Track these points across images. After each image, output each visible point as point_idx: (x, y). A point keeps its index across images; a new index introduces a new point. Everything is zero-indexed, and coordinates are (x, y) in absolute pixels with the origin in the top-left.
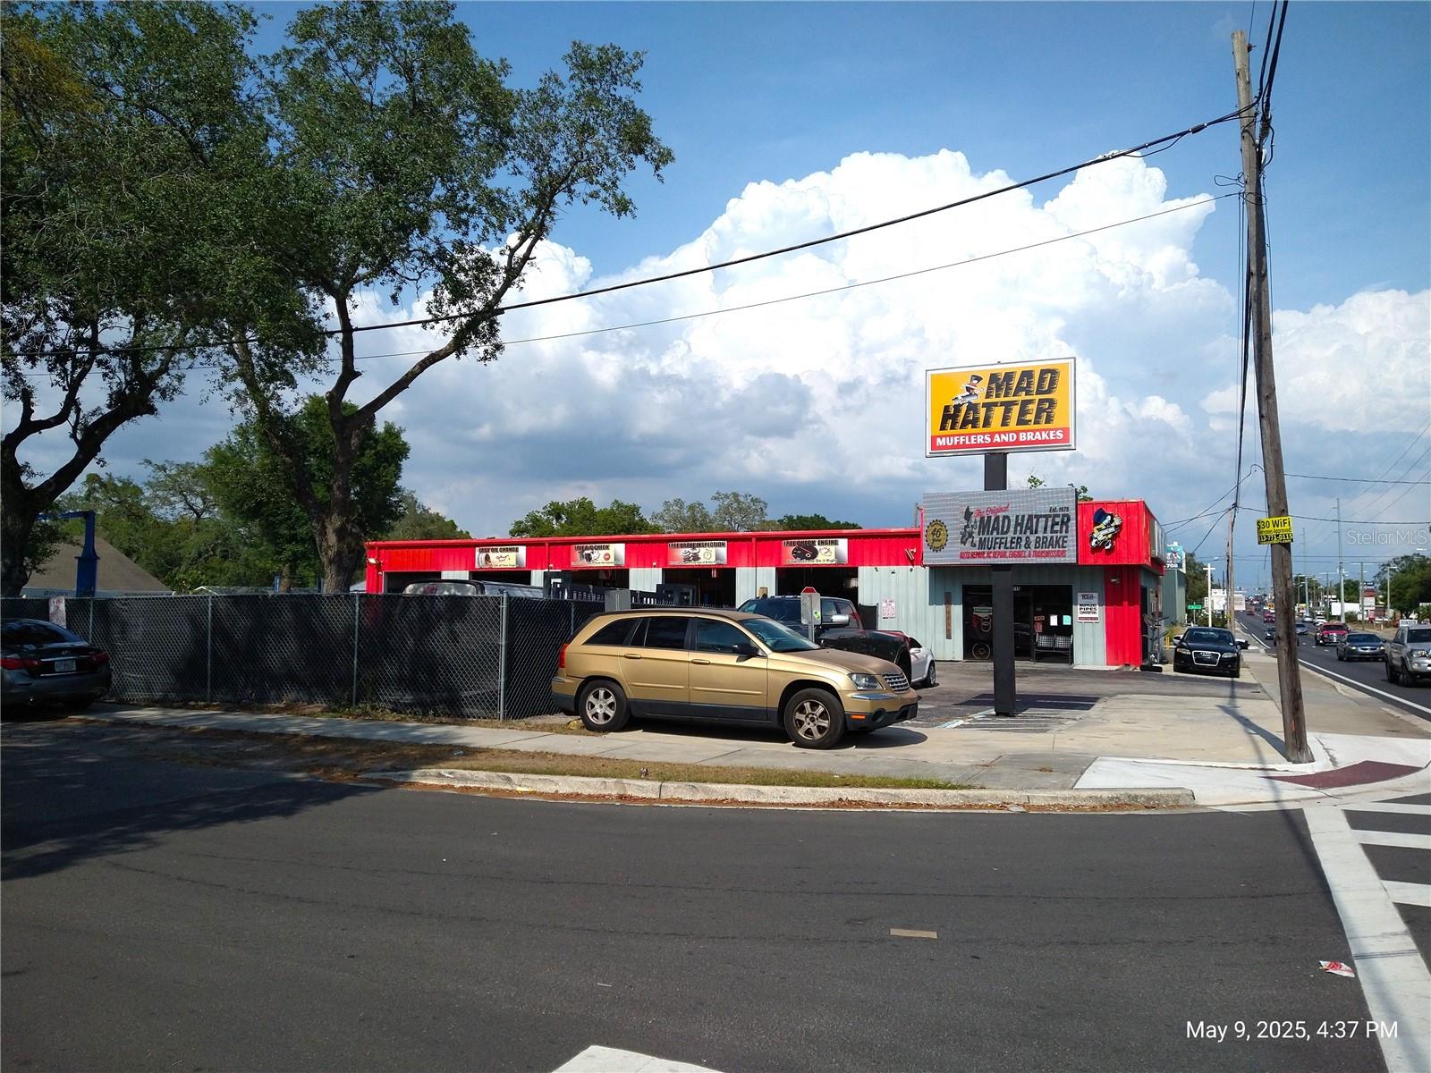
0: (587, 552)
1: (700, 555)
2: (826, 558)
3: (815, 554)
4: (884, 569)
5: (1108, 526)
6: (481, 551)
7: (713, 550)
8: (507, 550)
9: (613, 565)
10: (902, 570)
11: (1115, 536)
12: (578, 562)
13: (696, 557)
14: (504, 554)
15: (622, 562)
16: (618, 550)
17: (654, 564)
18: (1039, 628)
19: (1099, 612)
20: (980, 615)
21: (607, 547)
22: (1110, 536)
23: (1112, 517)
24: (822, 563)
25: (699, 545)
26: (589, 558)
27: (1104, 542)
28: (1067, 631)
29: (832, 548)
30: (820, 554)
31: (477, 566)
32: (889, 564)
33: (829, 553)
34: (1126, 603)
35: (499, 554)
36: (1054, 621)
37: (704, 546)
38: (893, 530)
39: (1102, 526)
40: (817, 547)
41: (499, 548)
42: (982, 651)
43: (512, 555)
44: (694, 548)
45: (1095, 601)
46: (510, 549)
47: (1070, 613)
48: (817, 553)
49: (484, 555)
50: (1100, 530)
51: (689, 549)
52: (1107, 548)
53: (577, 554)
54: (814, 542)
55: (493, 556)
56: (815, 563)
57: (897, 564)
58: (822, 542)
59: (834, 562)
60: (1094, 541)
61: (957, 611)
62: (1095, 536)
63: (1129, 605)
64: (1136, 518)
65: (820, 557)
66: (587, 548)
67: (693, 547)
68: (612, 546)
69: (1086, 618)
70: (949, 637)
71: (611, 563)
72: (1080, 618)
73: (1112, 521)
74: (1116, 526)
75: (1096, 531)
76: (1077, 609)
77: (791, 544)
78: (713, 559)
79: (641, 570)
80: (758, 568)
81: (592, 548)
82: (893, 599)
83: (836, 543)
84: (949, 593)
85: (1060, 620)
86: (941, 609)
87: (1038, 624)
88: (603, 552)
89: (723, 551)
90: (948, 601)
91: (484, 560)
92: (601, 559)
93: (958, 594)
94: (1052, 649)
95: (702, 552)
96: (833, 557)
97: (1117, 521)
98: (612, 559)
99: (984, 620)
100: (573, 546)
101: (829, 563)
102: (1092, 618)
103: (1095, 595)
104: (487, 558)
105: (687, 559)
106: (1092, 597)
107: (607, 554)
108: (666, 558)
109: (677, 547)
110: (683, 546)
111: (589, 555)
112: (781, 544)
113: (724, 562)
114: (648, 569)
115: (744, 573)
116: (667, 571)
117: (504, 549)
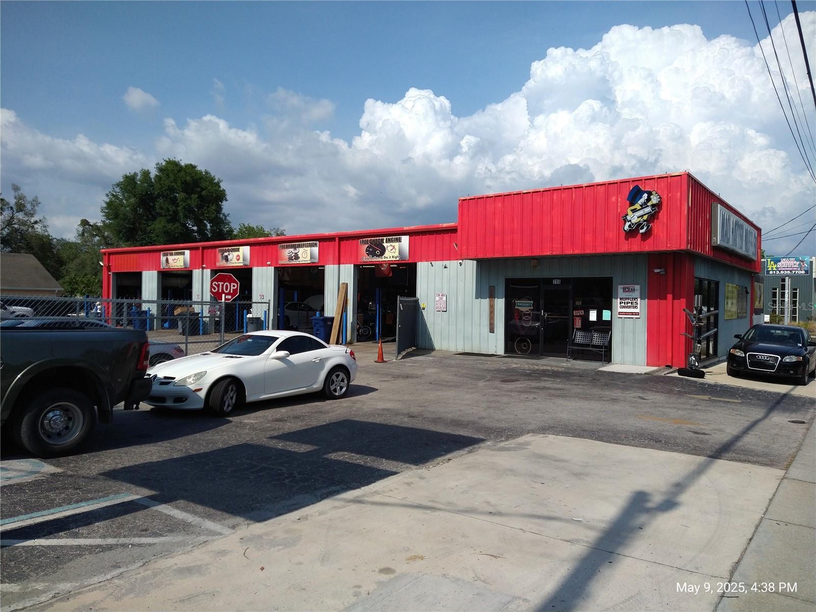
0: (226, 254)
1: (300, 254)
2: (391, 255)
3: (383, 250)
4: (438, 264)
5: (643, 206)
6: (164, 255)
7: (308, 249)
9: (242, 265)
10: (453, 264)
11: (652, 217)
12: (221, 263)
13: (297, 257)
14: (177, 257)
15: (248, 263)
16: (245, 251)
17: (269, 263)
18: (578, 324)
19: (641, 306)
20: (522, 309)
21: (238, 250)
22: (645, 217)
23: (650, 194)
24: (389, 259)
25: (299, 246)
26: (226, 259)
27: (639, 225)
28: (605, 327)
29: (396, 244)
30: (387, 250)
31: (162, 267)
32: (442, 259)
33: (394, 250)
34: (670, 296)
35: (174, 257)
36: (593, 316)
37: (302, 246)
38: (445, 225)
39: (637, 206)
40: (385, 245)
41: (173, 252)
42: (525, 346)
43: (181, 257)
44: (295, 249)
45: (637, 294)
46: (180, 253)
47: (610, 308)
48: (385, 251)
49: (165, 258)
50: (634, 211)
51: (292, 250)
52: (641, 231)
53: (220, 256)
54: (382, 240)
55: (170, 258)
56: (383, 259)
57: (449, 259)
58: (389, 240)
59: (398, 259)
60: (628, 224)
61: (500, 304)
62: (629, 218)
63: (674, 299)
64: (679, 194)
65: (387, 254)
66: (226, 251)
67: (295, 247)
68: (241, 248)
69: (626, 313)
70: (492, 330)
71: (240, 264)
72: (620, 313)
73: (649, 199)
74: (653, 206)
75: (630, 213)
76: (616, 303)
77: (365, 243)
78: (309, 258)
79: (260, 269)
80: (340, 266)
81: (228, 251)
82: (445, 292)
83: (399, 240)
84: (494, 287)
85: (600, 315)
86: (486, 302)
87: (577, 318)
88: (235, 254)
89: (316, 250)
90: (492, 296)
91: (165, 262)
92: (235, 260)
93: (501, 289)
94: (588, 345)
95: (301, 252)
96: (397, 254)
97: (655, 200)
98: (241, 260)
99: (525, 315)
100: (217, 250)
101: (394, 259)
102: (632, 314)
103: (637, 287)
104: (167, 260)
105: (290, 259)
106: (633, 290)
107: (238, 256)
108: (277, 257)
109: (284, 247)
110: (288, 247)
111: (227, 256)
112: (357, 243)
113: (316, 260)
114: (265, 268)
115: (330, 270)
116: (277, 269)
117: (177, 253)
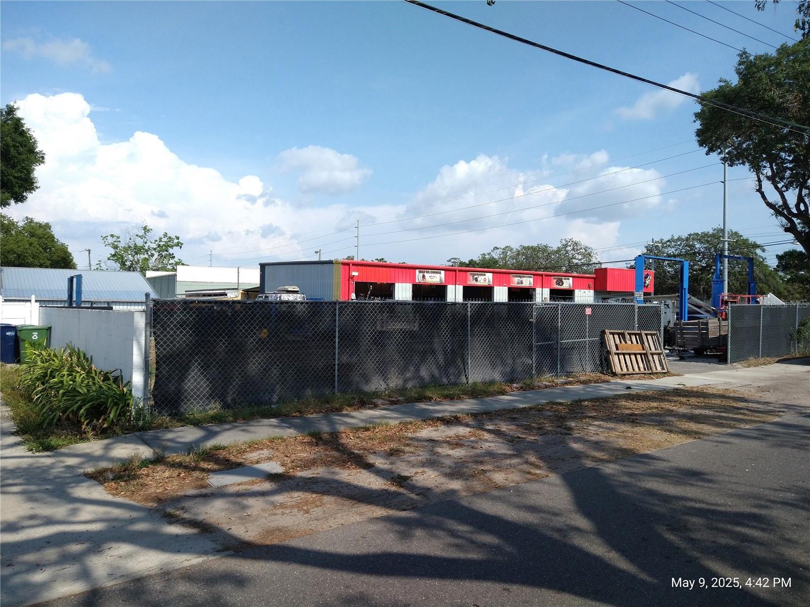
0: (476, 276)
1: (523, 281)
2: (566, 285)
3: (563, 283)
4: (582, 291)
6: (420, 272)
7: (528, 279)
8: (435, 273)
10: (587, 291)
12: (471, 282)
13: (522, 283)
14: (433, 275)
15: (491, 283)
16: (489, 276)
17: (505, 285)
21: (485, 275)
24: (565, 287)
25: (523, 277)
26: (476, 280)
29: (568, 281)
31: (417, 281)
32: (583, 289)
33: (567, 283)
35: (431, 275)
37: (525, 277)
40: (563, 280)
41: (430, 271)
43: (438, 276)
44: (521, 278)
46: (437, 272)
49: (422, 274)
51: (519, 278)
53: (471, 277)
54: (562, 278)
55: (427, 275)
56: (563, 287)
57: (586, 289)
58: (565, 279)
59: (568, 288)
65: (564, 285)
66: (475, 275)
68: (487, 274)
71: (486, 284)
77: (555, 279)
78: (528, 284)
79: (498, 287)
80: (544, 289)
83: (569, 279)
88: (483, 277)
89: (532, 280)
91: (421, 278)
92: (482, 281)
95: (524, 279)
96: (568, 285)
98: (487, 281)
100: (469, 273)
104: (424, 277)
105: (518, 283)
107: (485, 279)
108: (509, 282)
109: (514, 276)
110: (516, 277)
111: (477, 278)
112: (551, 278)
113: (532, 286)
114: (501, 287)
115: (538, 290)
116: (510, 289)
117: (433, 272)
